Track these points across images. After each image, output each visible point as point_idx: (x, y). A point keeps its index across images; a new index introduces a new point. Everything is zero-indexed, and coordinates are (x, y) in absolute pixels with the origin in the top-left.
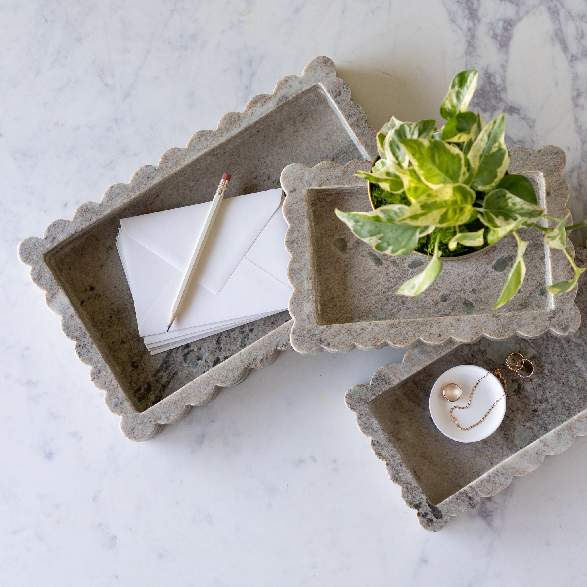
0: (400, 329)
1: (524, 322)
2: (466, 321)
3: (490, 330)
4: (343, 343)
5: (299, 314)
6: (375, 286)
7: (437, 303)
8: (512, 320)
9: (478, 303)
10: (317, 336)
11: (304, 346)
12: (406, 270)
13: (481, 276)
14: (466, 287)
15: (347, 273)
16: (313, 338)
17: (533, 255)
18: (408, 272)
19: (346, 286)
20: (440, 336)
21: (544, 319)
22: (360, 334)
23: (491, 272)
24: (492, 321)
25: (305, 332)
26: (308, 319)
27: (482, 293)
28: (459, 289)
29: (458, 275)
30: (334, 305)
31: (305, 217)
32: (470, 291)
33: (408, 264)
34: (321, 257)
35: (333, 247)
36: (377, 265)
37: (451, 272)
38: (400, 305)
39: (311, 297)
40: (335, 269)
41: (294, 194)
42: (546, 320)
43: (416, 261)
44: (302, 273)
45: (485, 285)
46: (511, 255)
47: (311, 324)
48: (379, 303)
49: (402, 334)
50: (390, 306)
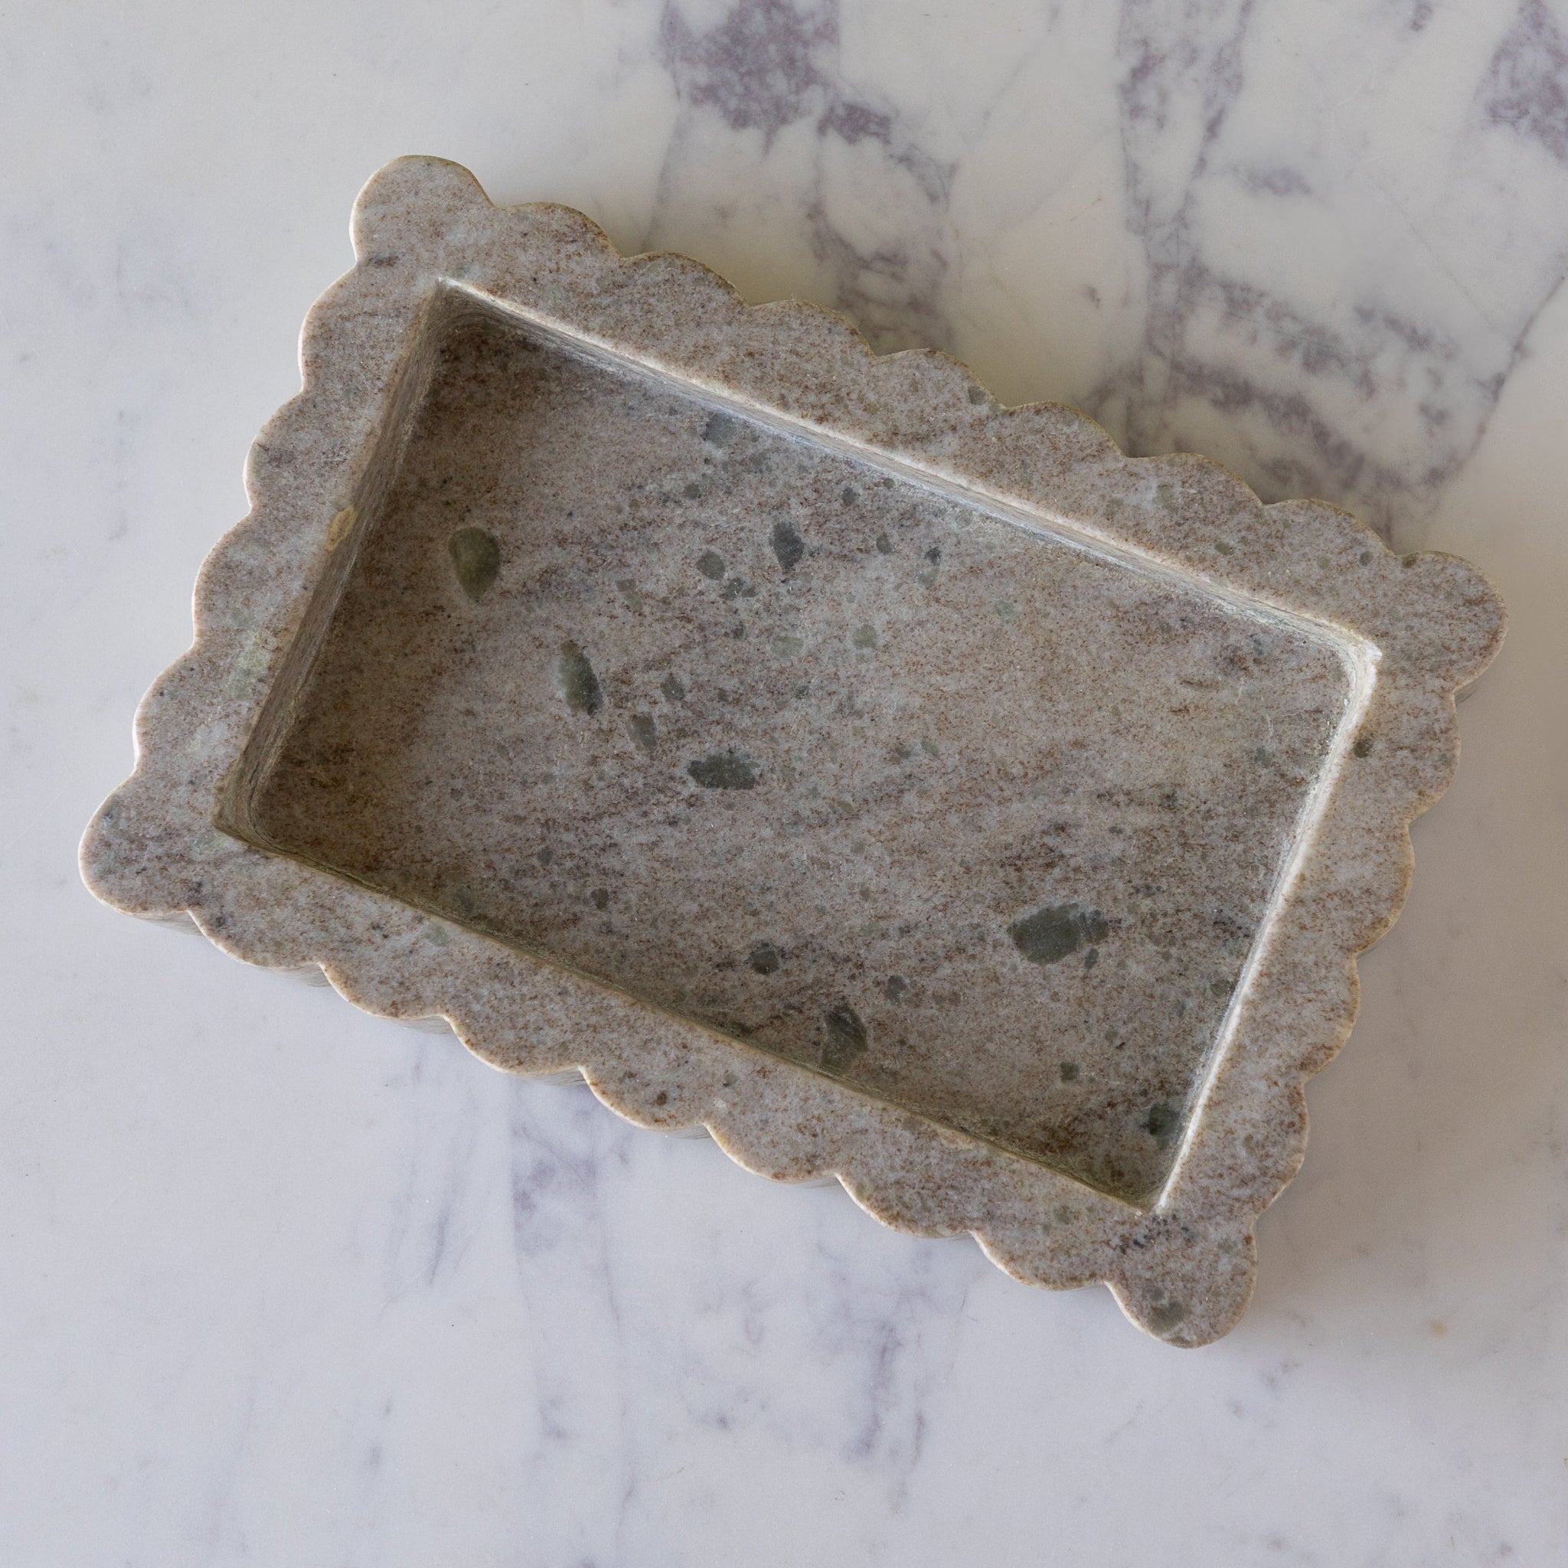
0: (523, 996)
1: (1016, 1207)
2: (793, 1089)
3: (869, 1173)
4: (278, 944)
5: (168, 748)
6: (524, 783)
7: (729, 964)
8: (974, 1175)
9: (886, 1040)
10: (191, 867)
11: (125, 882)
12: (672, 778)
13: (950, 939)
14: (870, 957)
15: (444, 680)
16: (172, 870)
17: (1191, 959)
18: (679, 788)
19: (415, 729)
20: (662, 1099)
21: (1101, 1236)
22: (359, 942)
23: (996, 945)
24: (894, 1143)
25: (153, 831)
26: (191, 787)
27: (922, 1011)
28: (841, 951)
29: (865, 894)
30: (335, 780)
31: (380, 384)
32: (882, 978)
33: (693, 758)
34: (378, 571)
35: (441, 555)
36: (574, 707)
37: (845, 868)
38: (586, 902)
39: (246, 704)
40: (405, 644)
41: (380, 274)
42: (1108, 1243)
43: (730, 762)
44: (257, 596)
45: (947, 985)
46: (1107, 917)
47: (193, 808)
48: (508, 855)
49: (521, 1021)
50: (544, 888)
